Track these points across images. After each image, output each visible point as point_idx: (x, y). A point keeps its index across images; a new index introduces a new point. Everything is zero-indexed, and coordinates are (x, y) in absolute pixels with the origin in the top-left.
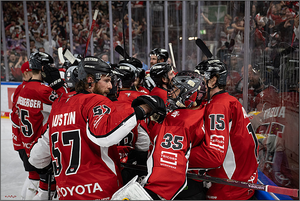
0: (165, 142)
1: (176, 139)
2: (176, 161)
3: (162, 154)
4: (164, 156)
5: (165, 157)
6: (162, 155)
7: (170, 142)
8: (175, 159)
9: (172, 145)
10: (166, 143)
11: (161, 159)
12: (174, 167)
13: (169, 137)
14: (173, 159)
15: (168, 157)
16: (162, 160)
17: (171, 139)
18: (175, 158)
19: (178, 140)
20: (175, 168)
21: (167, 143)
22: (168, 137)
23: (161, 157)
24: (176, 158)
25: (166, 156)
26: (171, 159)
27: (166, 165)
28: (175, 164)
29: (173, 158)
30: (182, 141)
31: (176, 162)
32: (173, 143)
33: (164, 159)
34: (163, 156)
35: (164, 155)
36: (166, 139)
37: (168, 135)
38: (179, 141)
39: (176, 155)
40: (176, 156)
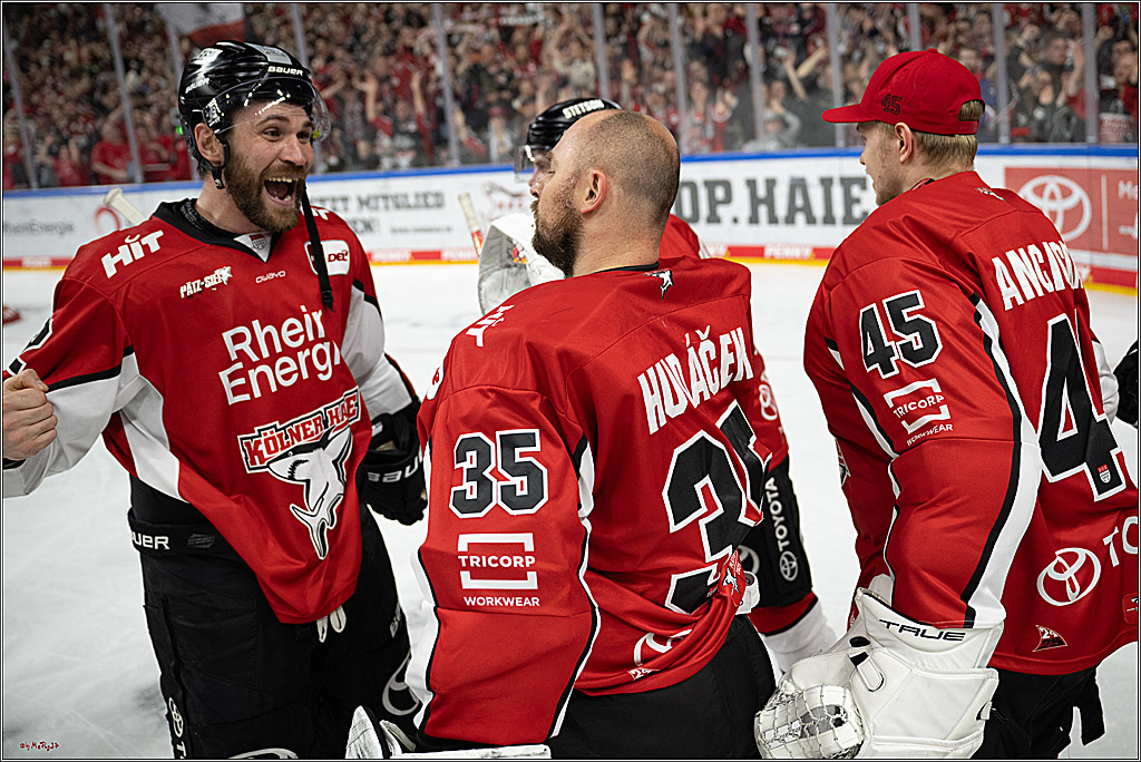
0: (466, 486)
1: (509, 444)
2: (532, 568)
3: (463, 554)
4: (475, 561)
5: (481, 563)
6: (463, 558)
7: (486, 473)
8: (524, 563)
9: (497, 486)
10: (470, 489)
11: (465, 575)
12: (527, 599)
13: (474, 453)
14: (518, 561)
15: (493, 561)
16: (467, 581)
17: (484, 459)
18: (524, 554)
19: (518, 450)
20: (535, 601)
21: (474, 484)
22: (468, 454)
23: (464, 569)
24: (529, 553)
25: (484, 558)
26: (509, 564)
27: (490, 601)
28: (531, 582)
29: (515, 558)
30: (537, 448)
31: (532, 575)
32: (500, 478)
33: (477, 573)
34: (468, 561)
35: (472, 558)
36: (466, 465)
37: (468, 445)
38: (522, 455)
39: (527, 540)
40: (529, 547)
